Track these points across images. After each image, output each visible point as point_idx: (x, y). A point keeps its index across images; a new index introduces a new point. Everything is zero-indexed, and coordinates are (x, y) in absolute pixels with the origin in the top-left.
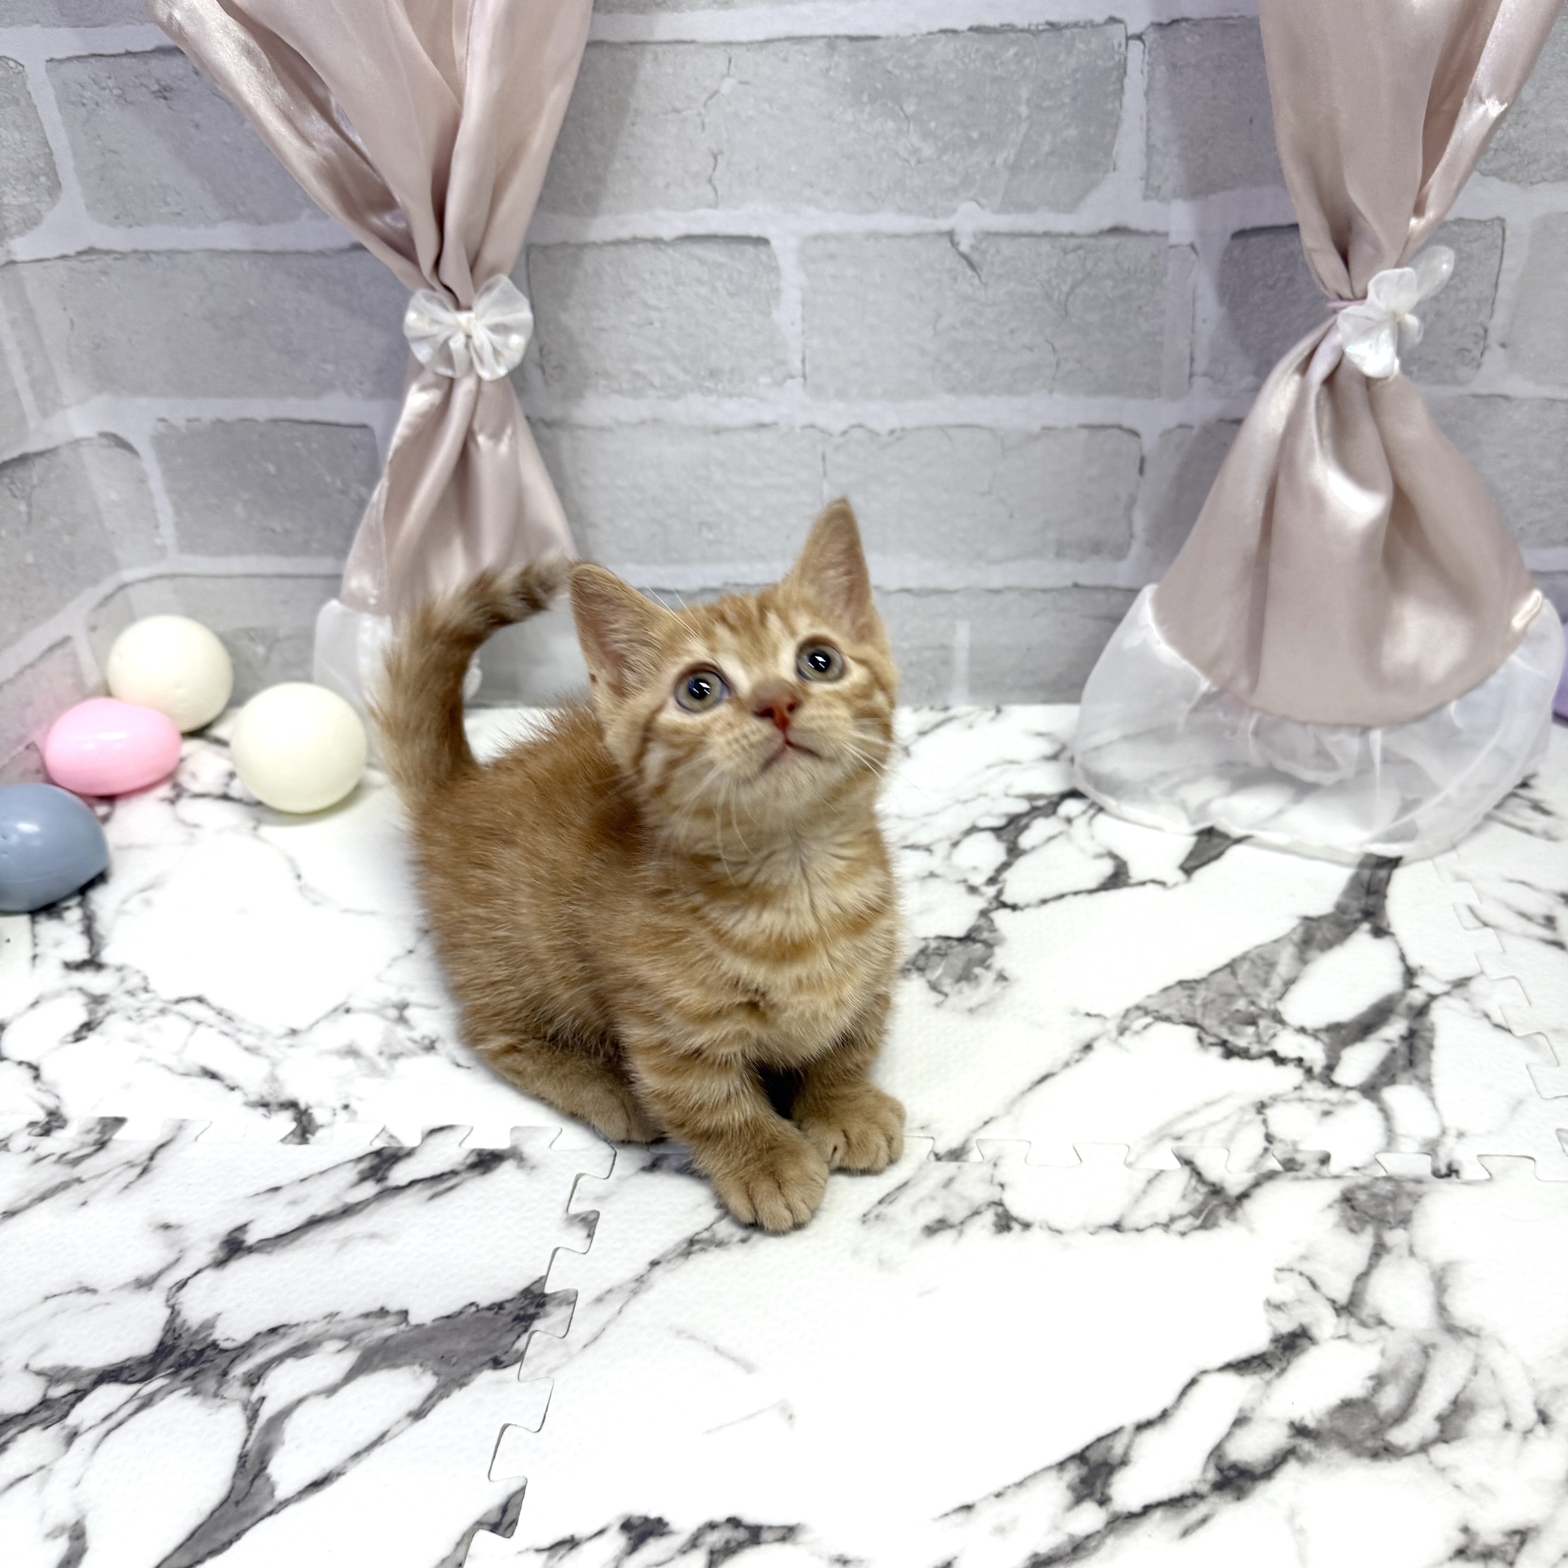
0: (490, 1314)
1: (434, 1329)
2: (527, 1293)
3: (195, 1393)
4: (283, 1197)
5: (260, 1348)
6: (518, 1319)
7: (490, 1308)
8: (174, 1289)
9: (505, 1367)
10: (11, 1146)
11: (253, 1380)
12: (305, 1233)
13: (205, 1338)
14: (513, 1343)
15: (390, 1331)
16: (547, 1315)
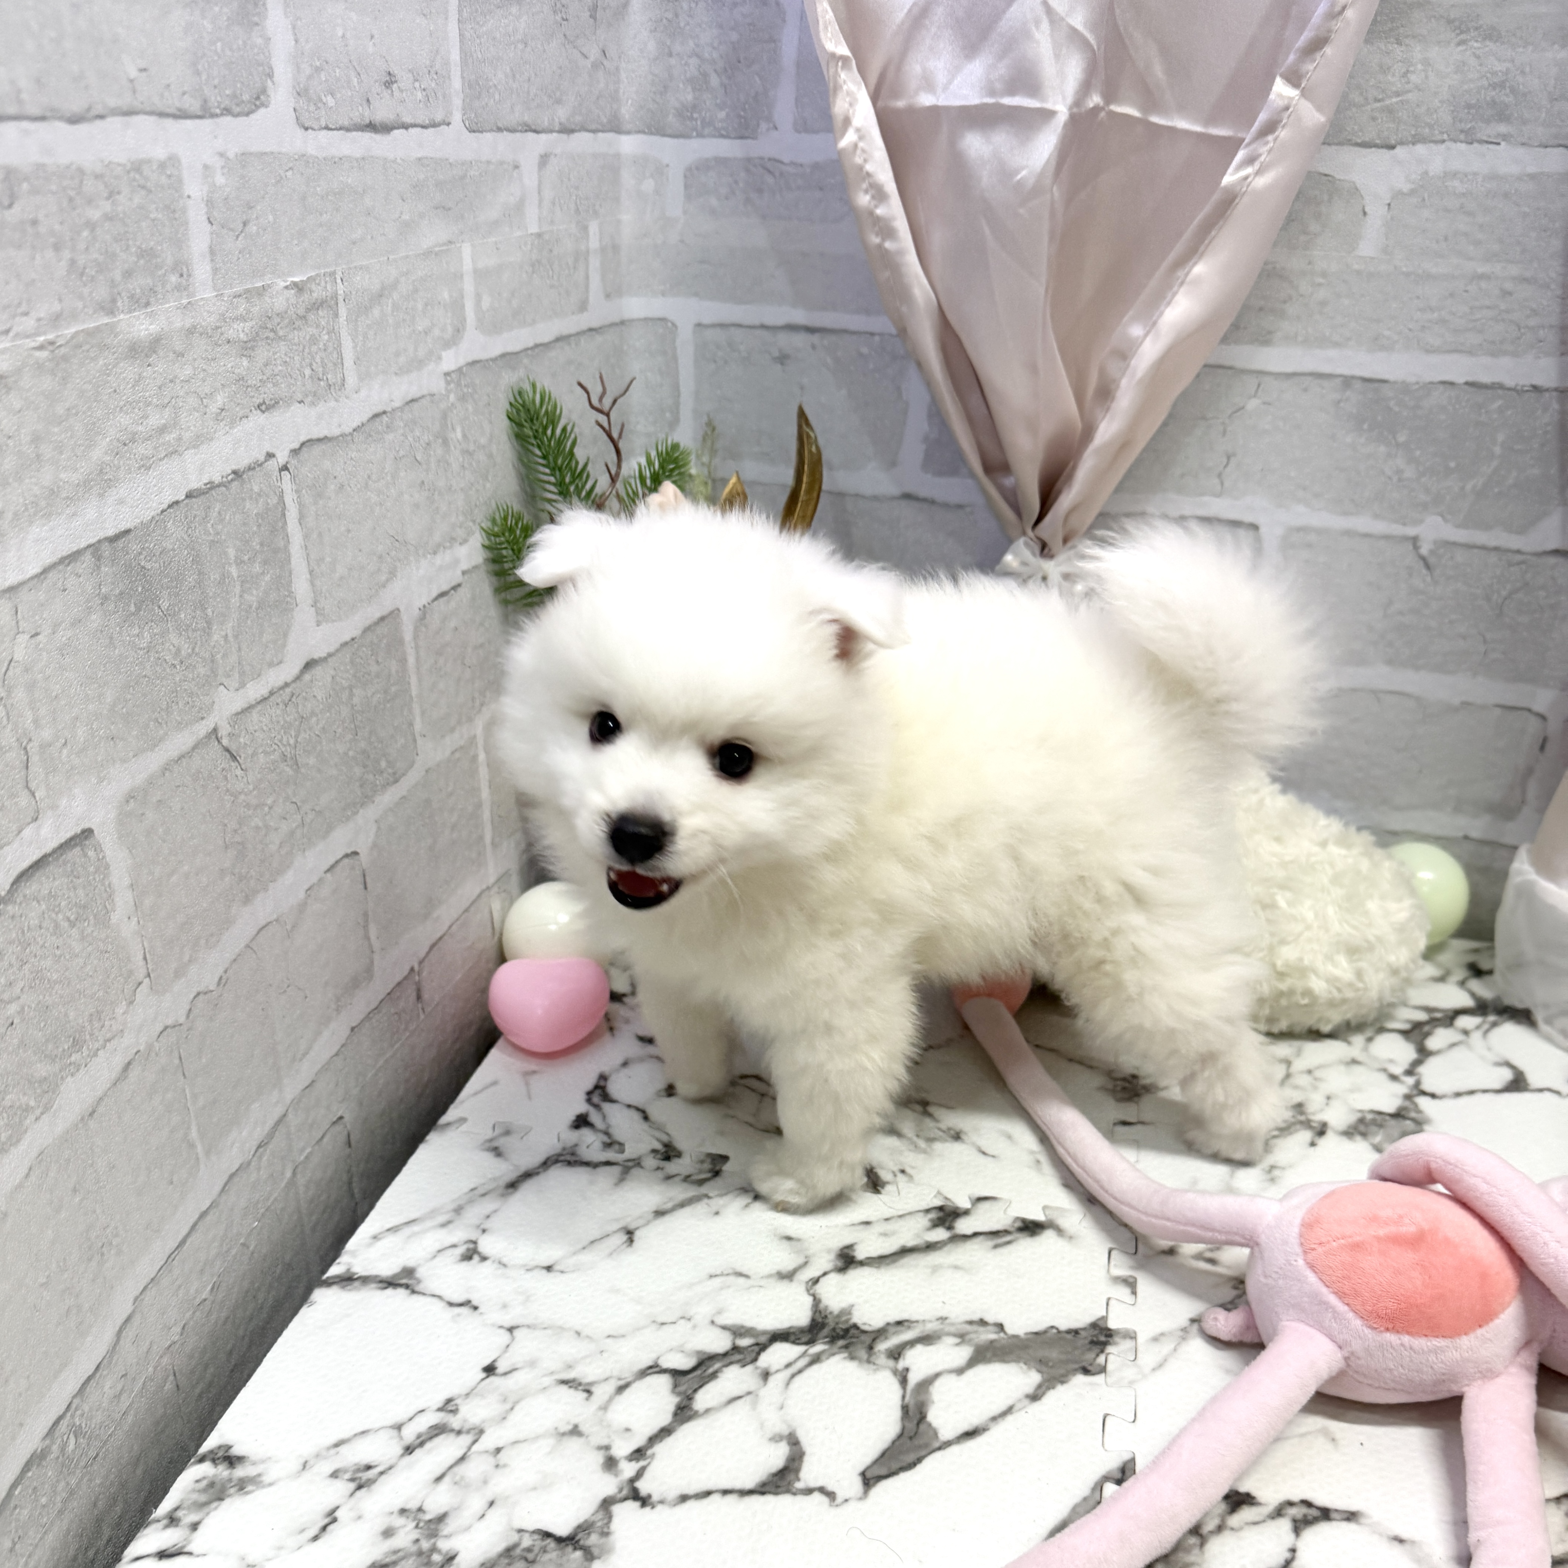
0: (1069, 1336)
1: (1027, 1340)
2: (1094, 1325)
3: (852, 1358)
4: (877, 1229)
5: (894, 1333)
6: (1093, 1343)
7: (1069, 1332)
8: (810, 1283)
9: (1093, 1374)
10: (643, 1164)
11: (896, 1354)
12: (902, 1258)
13: (847, 1321)
14: (1095, 1359)
15: (993, 1337)
16: (1115, 1344)
